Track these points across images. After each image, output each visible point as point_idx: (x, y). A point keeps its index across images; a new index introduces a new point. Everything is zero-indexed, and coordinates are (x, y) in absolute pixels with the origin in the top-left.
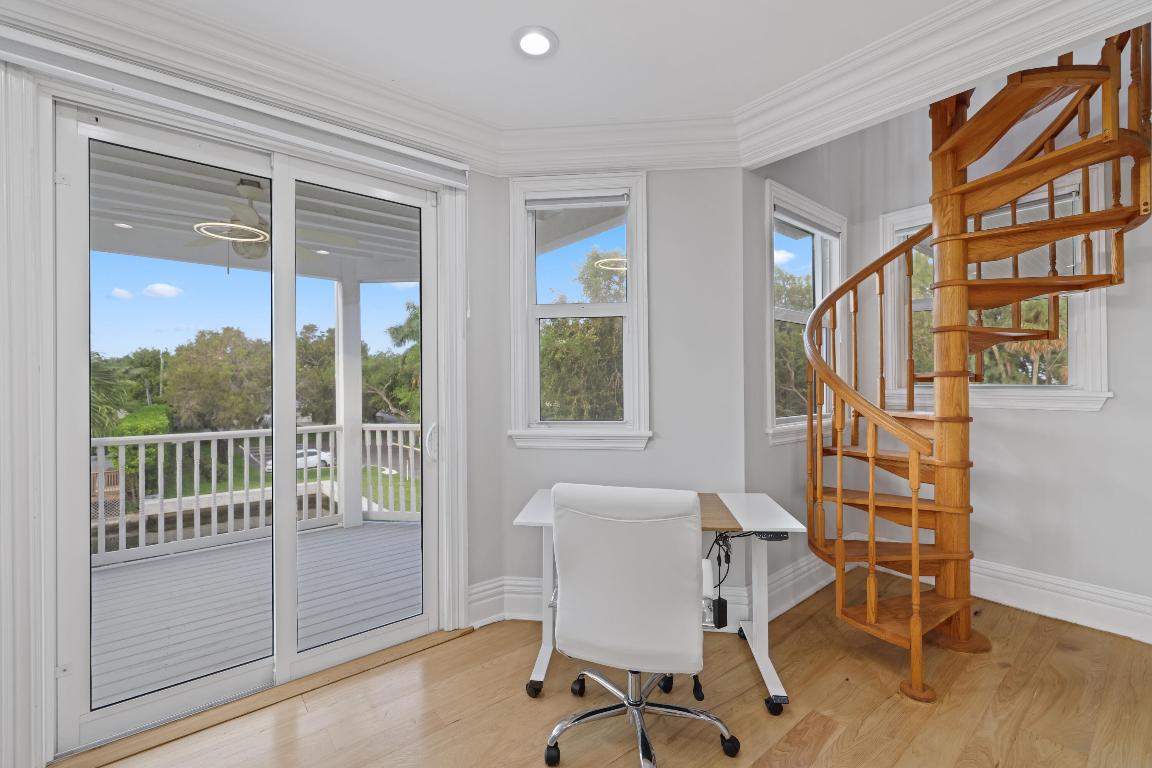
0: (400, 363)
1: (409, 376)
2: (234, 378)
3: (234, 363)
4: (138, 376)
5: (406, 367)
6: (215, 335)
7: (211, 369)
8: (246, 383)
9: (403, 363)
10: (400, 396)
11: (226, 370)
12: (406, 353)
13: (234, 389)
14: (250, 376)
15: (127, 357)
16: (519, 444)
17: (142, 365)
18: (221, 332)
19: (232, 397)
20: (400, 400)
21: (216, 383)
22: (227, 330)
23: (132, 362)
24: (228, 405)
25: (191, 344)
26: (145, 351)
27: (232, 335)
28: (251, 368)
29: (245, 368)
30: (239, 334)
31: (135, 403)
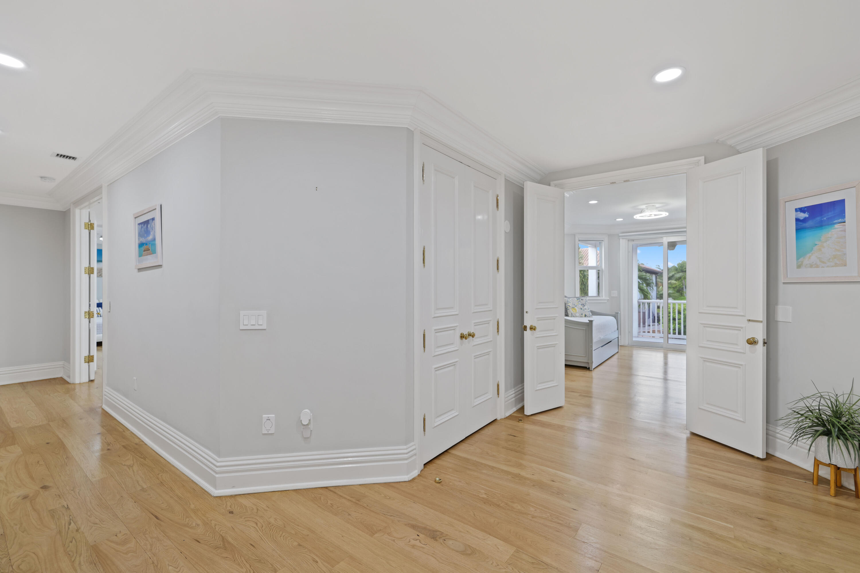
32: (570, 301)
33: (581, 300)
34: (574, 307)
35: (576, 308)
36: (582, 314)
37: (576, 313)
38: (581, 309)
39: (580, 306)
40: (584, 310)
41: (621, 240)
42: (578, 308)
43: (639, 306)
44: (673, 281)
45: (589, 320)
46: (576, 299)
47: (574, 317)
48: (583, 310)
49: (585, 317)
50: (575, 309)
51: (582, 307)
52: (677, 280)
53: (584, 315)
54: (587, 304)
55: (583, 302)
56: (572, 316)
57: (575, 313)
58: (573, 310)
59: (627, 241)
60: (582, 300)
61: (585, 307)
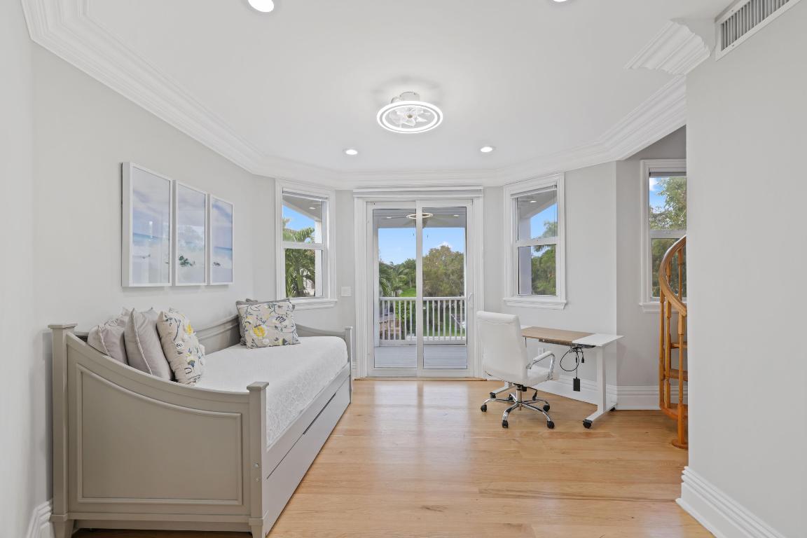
0: (538, 263)
1: (545, 271)
2: (446, 274)
3: (446, 266)
4: (407, 273)
5: (542, 265)
6: (437, 250)
7: (435, 269)
8: (452, 277)
9: (540, 263)
10: (539, 285)
11: (442, 269)
12: (543, 255)
13: (446, 280)
14: (453, 273)
15: (403, 264)
16: (508, 304)
17: (408, 268)
18: (440, 248)
19: (444, 285)
20: (538, 288)
21: (437, 277)
22: (443, 247)
23: (404, 266)
24: (443, 289)
25: (427, 256)
26: (409, 260)
27: (445, 250)
28: (453, 268)
29: (451, 268)
30: (448, 249)
31: (405, 287)
32: (252, 312)
33: (276, 308)
34: (259, 325)
35: (264, 326)
36: (277, 339)
37: (263, 338)
38: (276, 327)
39: (274, 321)
40: (282, 330)
41: (356, 200)
42: (268, 326)
43: (381, 304)
44: (402, 276)
45: (248, 388)
46: (267, 307)
47: (257, 347)
48: (280, 329)
49: (284, 345)
50: (262, 331)
51: (277, 323)
52: (406, 274)
53: (280, 341)
54: (289, 316)
55: (281, 312)
56: (252, 346)
57: (261, 338)
58: (257, 332)
59: (365, 203)
60: (279, 307)
61: (284, 323)
